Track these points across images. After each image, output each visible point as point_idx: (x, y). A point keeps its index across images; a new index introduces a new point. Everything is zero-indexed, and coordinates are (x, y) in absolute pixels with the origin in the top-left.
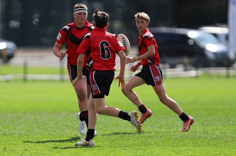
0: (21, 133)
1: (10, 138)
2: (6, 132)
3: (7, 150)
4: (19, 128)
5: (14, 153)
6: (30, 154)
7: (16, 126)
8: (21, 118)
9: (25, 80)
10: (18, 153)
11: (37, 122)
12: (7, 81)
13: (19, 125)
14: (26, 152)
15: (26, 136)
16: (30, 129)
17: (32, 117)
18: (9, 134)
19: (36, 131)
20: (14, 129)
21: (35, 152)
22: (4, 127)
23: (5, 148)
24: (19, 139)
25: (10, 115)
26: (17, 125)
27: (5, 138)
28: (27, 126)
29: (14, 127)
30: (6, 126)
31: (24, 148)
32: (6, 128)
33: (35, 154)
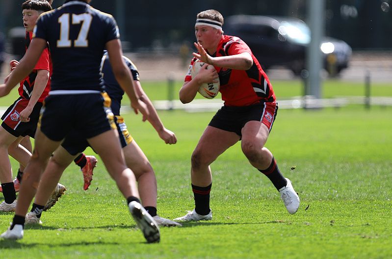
0: (360, 196)
1: (341, 204)
2: (333, 194)
3: (336, 225)
4: (356, 187)
5: (347, 231)
6: (375, 232)
7: (351, 183)
8: (359, 171)
9: (367, 106)
10: (354, 231)
11: (388, 178)
12: (337, 108)
13: (356, 182)
14: (367, 229)
15: (368, 202)
16: (375, 189)
17: (379, 170)
18: (339, 197)
19: (384, 192)
20: (348, 189)
21: (383, 228)
22: (330, 186)
23: (331, 222)
24: (356, 207)
25: (341, 165)
26: (353, 182)
27: (332, 205)
28: (370, 184)
29: (348, 185)
30: (334, 184)
31: (364, 222)
32: (333, 187)
33: (383, 232)
